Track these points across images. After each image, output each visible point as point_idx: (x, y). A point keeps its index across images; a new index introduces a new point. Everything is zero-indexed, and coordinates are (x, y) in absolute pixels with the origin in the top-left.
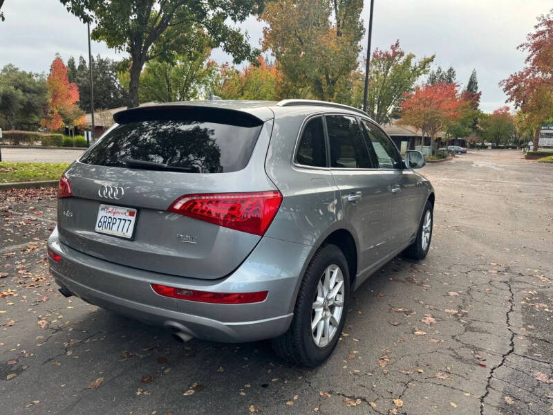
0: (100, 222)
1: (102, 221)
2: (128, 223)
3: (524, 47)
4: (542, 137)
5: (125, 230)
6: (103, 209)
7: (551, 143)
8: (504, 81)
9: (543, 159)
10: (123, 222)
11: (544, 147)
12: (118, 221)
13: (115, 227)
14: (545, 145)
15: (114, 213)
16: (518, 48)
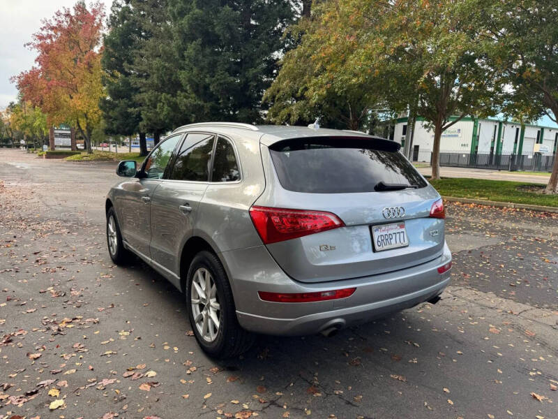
0: (378, 241)
1: (380, 240)
2: (402, 234)
3: (31, 46)
4: (56, 136)
5: (402, 241)
6: (377, 230)
7: (65, 143)
8: (14, 77)
9: (69, 158)
10: (398, 235)
11: (61, 147)
12: (394, 236)
13: (393, 241)
14: (61, 144)
15: (388, 230)
16: (25, 46)
